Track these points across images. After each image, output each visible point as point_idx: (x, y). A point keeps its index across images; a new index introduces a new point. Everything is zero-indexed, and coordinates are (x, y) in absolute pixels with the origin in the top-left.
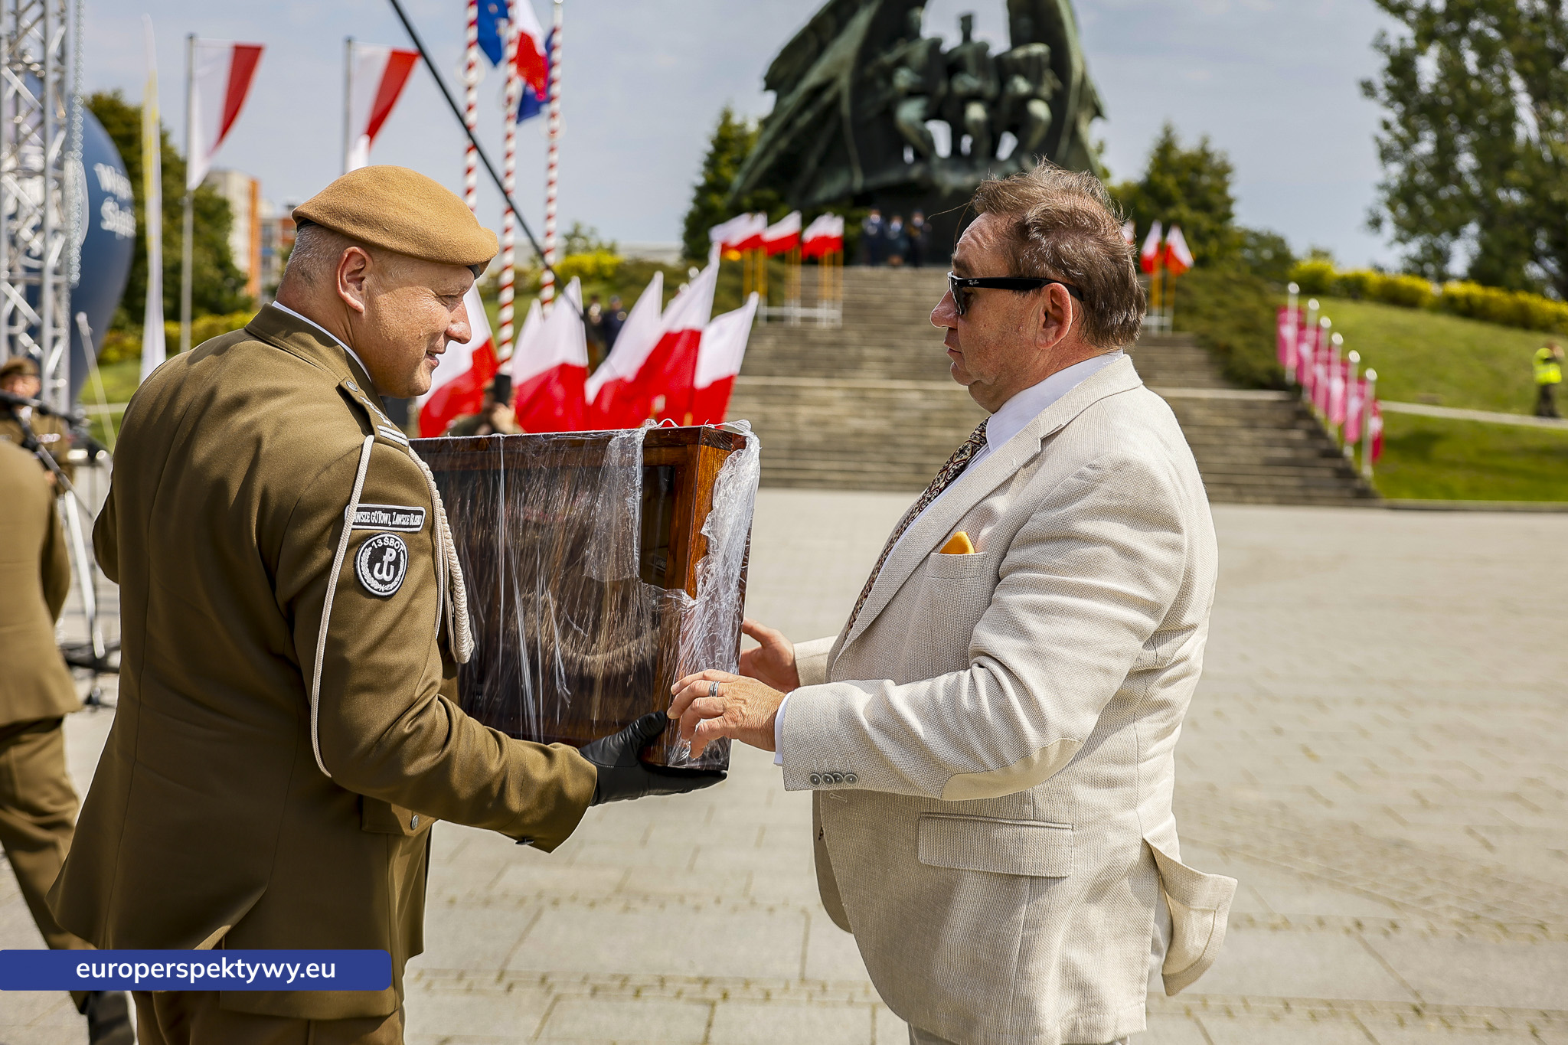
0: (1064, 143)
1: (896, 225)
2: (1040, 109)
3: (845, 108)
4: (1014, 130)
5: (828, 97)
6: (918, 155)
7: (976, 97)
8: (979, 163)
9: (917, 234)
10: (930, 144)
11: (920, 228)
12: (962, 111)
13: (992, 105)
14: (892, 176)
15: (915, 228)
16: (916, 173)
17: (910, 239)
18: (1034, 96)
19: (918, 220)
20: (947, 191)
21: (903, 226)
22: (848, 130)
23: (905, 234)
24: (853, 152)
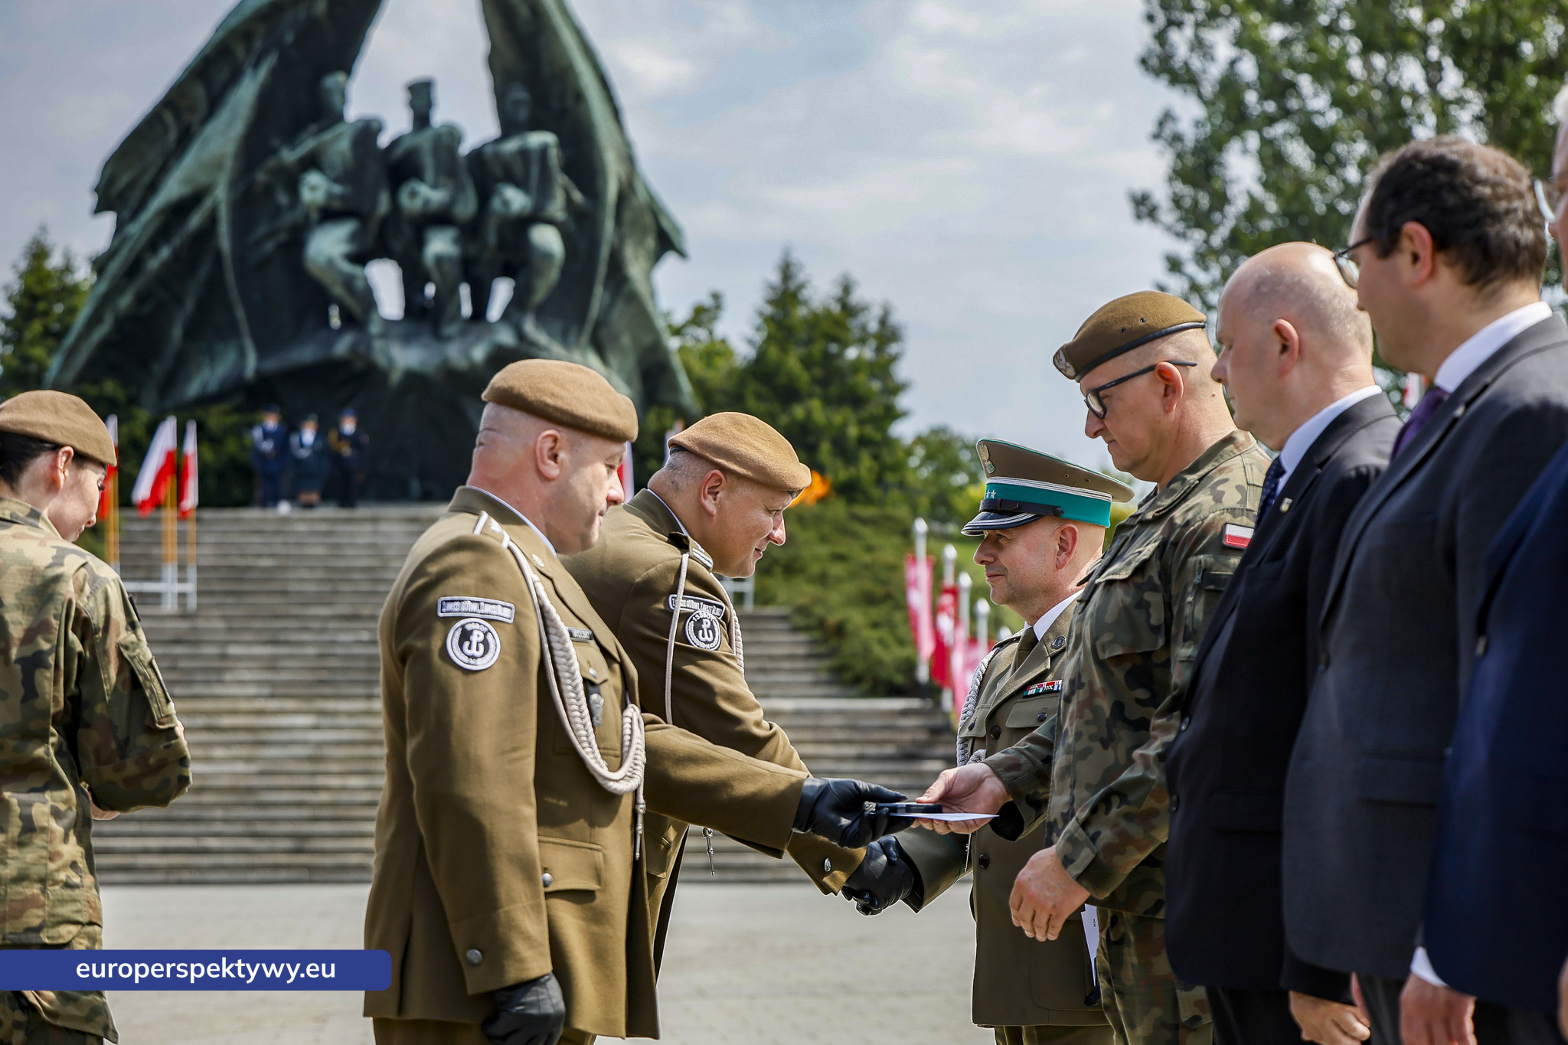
0: (599, 294)
1: (308, 435)
2: (547, 239)
3: (225, 242)
4: (508, 270)
5: (195, 221)
6: (351, 320)
7: (440, 218)
8: (450, 330)
9: (346, 451)
10: (368, 300)
11: (353, 440)
12: (420, 243)
13: (470, 232)
14: (306, 353)
15: (342, 436)
16: (342, 346)
17: (337, 458)
18: (536, 217)
19: (349, 426)
20: (396, 377)
21: (321, 434)
22: (230, 276)
23: (324, 450)
24: (240, 313)
